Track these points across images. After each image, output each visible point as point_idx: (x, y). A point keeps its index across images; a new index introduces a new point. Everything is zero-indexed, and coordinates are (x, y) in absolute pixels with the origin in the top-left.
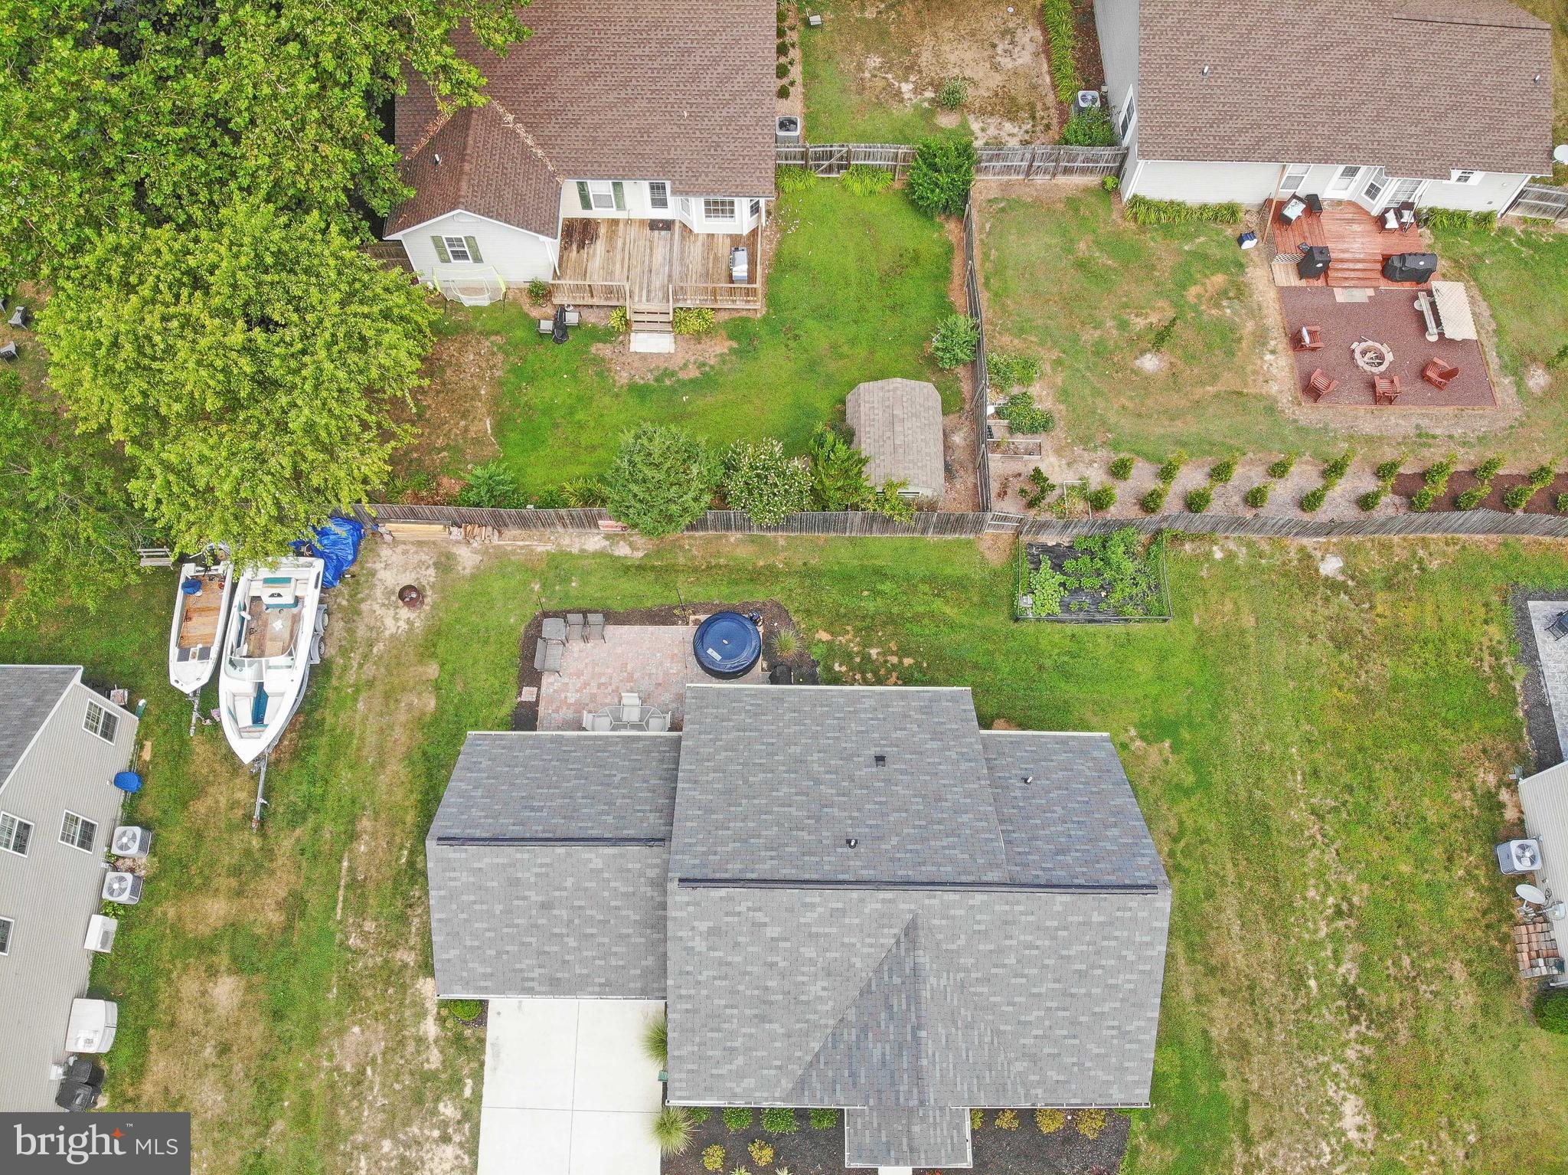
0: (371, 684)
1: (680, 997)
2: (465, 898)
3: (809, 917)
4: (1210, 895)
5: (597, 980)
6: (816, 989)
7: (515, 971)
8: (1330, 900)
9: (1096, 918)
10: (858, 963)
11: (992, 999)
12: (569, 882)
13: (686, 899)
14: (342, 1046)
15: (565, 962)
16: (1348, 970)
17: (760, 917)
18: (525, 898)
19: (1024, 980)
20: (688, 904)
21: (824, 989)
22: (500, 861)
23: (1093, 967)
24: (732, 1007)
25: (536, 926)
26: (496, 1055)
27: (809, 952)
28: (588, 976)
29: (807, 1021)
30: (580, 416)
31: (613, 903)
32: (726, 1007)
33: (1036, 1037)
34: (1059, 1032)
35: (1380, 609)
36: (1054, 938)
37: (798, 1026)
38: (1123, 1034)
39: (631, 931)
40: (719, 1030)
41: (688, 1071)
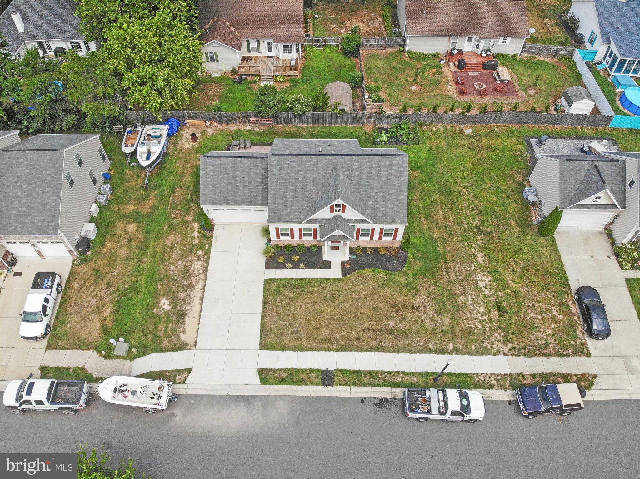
0: (181, 159)
1: (272, 189)
2: (210, 174)
3: (308, 164)
4: (432, 205)
5: (248, 200)
6: (310, 187)
7: (224, 197)
8: (471, 207)
9: (387, 163)
10: (321, 178)
11: (359, 189)
12: (241, 170)
13: (274, 159)
14: (167, 240)
15: (239, 195)
16: (477, 222)
17: (294, 164)
18: (228, 174)
19: (368, 183)
20: (274, 160)
21: (312, 187)
22: (221, 162)
23: (387, 179)
24: (286, 192)
25: (231, 183)
26: (216, 239)
27: (308, 175)
28: (245, 199)
29: (308, 197)
30: (245, 100)
31: (253, 176)
32: (285, 192)
33: (373, 201)
34: (379, 200)
35: (484, 141)
36: (376, 170)
37: (305, 198)
38: (398, 201)
39: (258, 185)
40: (283, 200)
41: (274, 213)
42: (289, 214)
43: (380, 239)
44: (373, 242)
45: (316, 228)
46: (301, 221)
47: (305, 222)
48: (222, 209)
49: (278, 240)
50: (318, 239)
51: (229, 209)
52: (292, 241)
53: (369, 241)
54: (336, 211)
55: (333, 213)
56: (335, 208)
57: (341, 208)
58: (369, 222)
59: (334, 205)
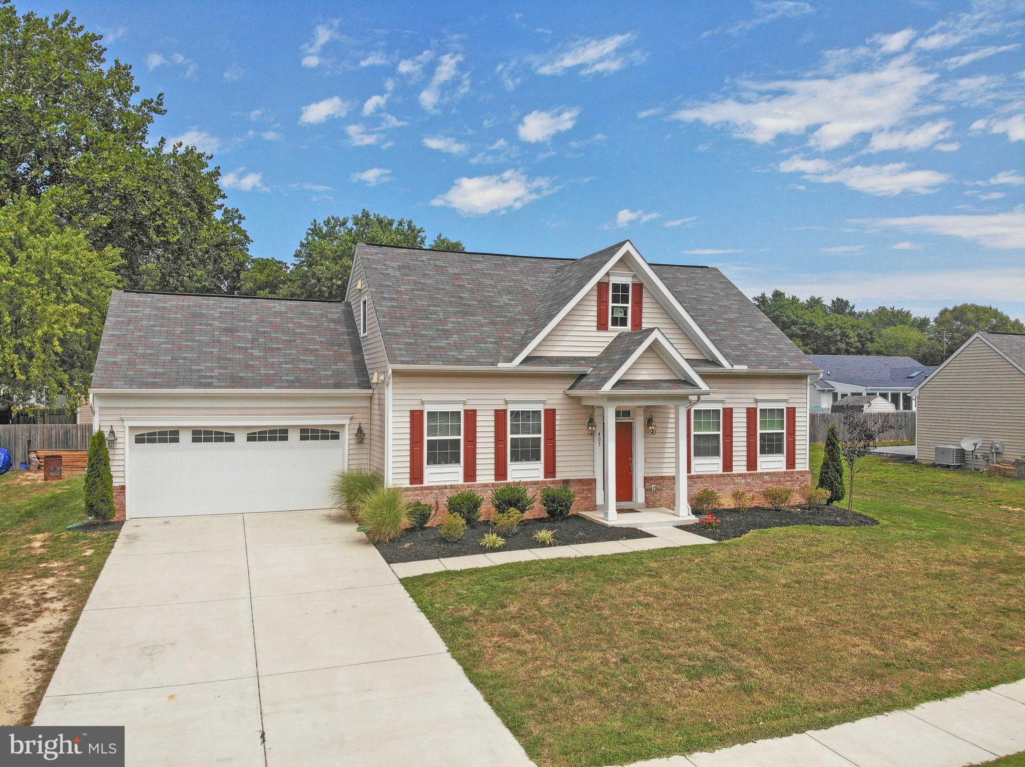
1: (385, 298)
2: (144, 323)
3: (479, 266)
5: (285, 378)
7: (190, 371)
9: (681, 276)
10: (528, 287)
12: (253, 318)
13: (375, 251)
15: (249, 366)
17: (440, 263)
18: (208, 325)
20: (377, 253)
23: (701, 296)
24: (434, 306)
25: (218, 341)
27: (487, 282)
28: (275, 375)
31: (297, 331)
40: (427, 319)
41: (406, 344)
43: (752, 464)
44: (737, 481)
45: (554, 410)
46: (510, 360)
47: (522, 363)
48: (170, 436)
49: (416, 489)
50: (560, 476)
51: (201, 435)
52: (468, 487)
53: (722, 476)
54: (615, 322)
55: (606, 329)
56: (611, 305)
57: (629, 305)
58: (720, 365)
59: (608, 284)
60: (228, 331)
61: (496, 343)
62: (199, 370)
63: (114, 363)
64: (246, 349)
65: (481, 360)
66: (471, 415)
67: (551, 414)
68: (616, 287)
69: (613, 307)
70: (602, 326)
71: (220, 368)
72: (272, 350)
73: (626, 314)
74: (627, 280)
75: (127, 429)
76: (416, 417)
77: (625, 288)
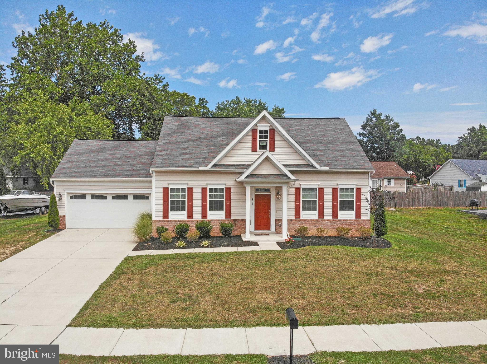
2: (81, 152)
3: (217, 123)
5: (126, 174)
12: (124, 149)
15: (114, 169)
19: (301, 137)
23: (326, 133)
24: (186, 142)
25: (106, 159)
27: (217, 130)
28: (122, 172)
33: (312, 150)
36: (308, 127)
37: (213, 147)
41: (163, 159)
42: (186, 160)
43: (335, 215)
44: (325, 223)
45: (230, 188)
46: (206, 166)
47: (212, 167)
48: (82, 196)
49: (165, 221)
50: (232, 218)
51: (94, 197)
52: (189, 221)
53: (317, 220)
54: (261, 148)
55: (256, 151)
56: (258, 140)
57: (268, 140)
58: (315, 167)
59: (257, 130)
60: (112, 154)
61: (205, 158)
62: (93, 171)
63: (63, 168)
64: (116, 162)
65: (194, 166)
66: (190, 190)
67: (228, 190)
68: (261, 131)
69: (260, 141)
70: (254, 149)
71: (102, 170)
72: (126, 162)
73: (267, 143)
74: (267, 128)
75: (66, 193)
76: (165, 190)
77: (266, 132)
